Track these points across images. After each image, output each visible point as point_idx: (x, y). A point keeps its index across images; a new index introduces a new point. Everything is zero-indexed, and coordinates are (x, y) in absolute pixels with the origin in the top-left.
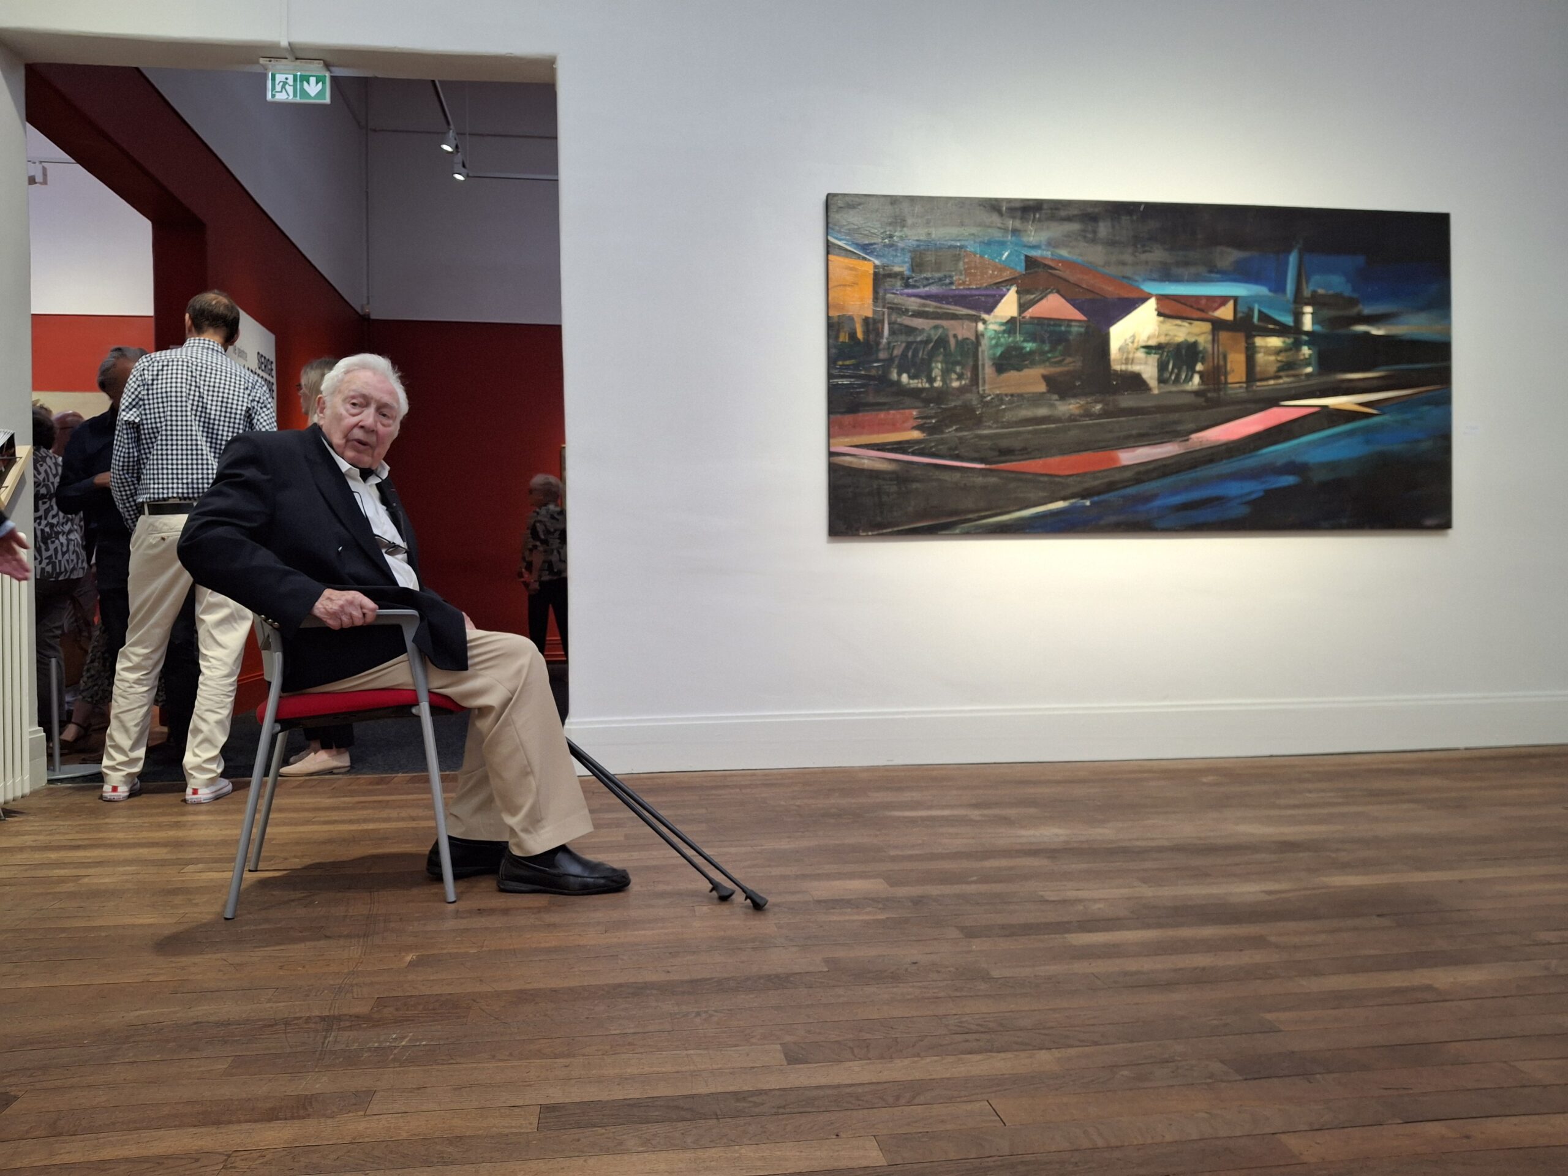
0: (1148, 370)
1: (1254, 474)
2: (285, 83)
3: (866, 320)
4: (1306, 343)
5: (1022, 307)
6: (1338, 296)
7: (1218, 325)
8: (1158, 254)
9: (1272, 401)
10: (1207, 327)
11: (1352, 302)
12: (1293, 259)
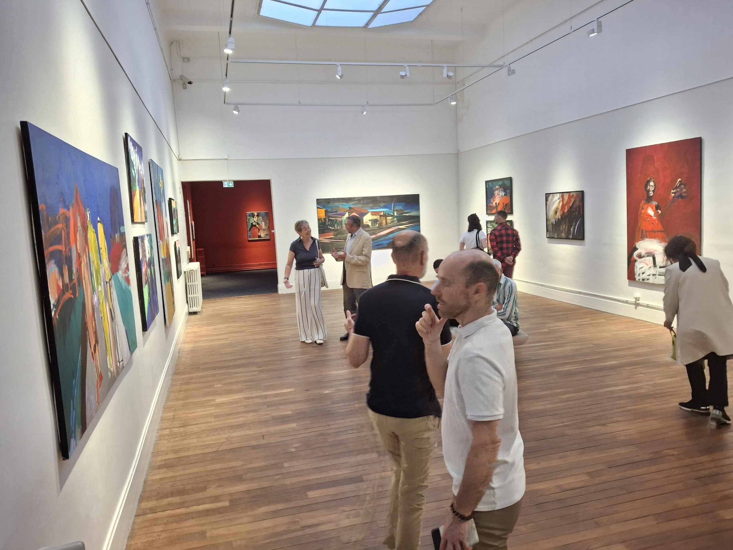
0: (370, 224)
1: (388, 240)
2: (226, 184)
3: (324, 219)
4: (396, 218)
5: (349, 215)
6: (401, 210)
7: (381, 216)
8: (371, 205)
9: (390, 228)
10: (379, 216)
11: (403, 210)
12: (393, 204)
